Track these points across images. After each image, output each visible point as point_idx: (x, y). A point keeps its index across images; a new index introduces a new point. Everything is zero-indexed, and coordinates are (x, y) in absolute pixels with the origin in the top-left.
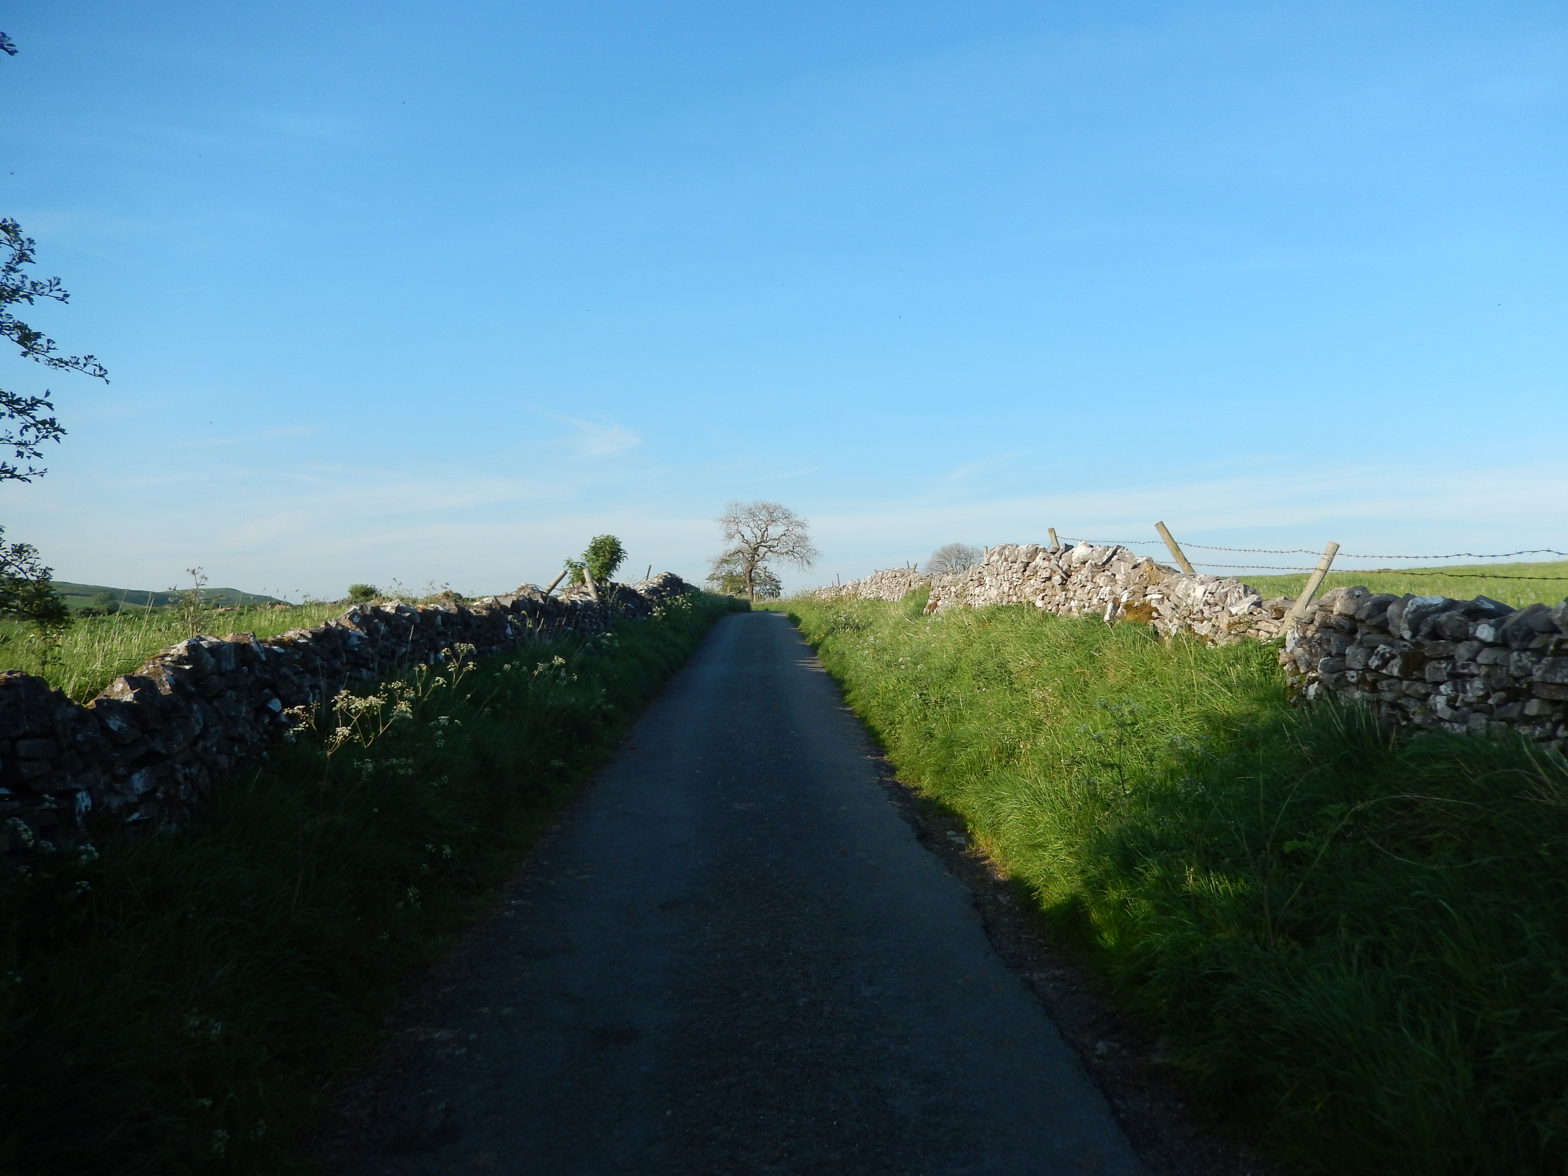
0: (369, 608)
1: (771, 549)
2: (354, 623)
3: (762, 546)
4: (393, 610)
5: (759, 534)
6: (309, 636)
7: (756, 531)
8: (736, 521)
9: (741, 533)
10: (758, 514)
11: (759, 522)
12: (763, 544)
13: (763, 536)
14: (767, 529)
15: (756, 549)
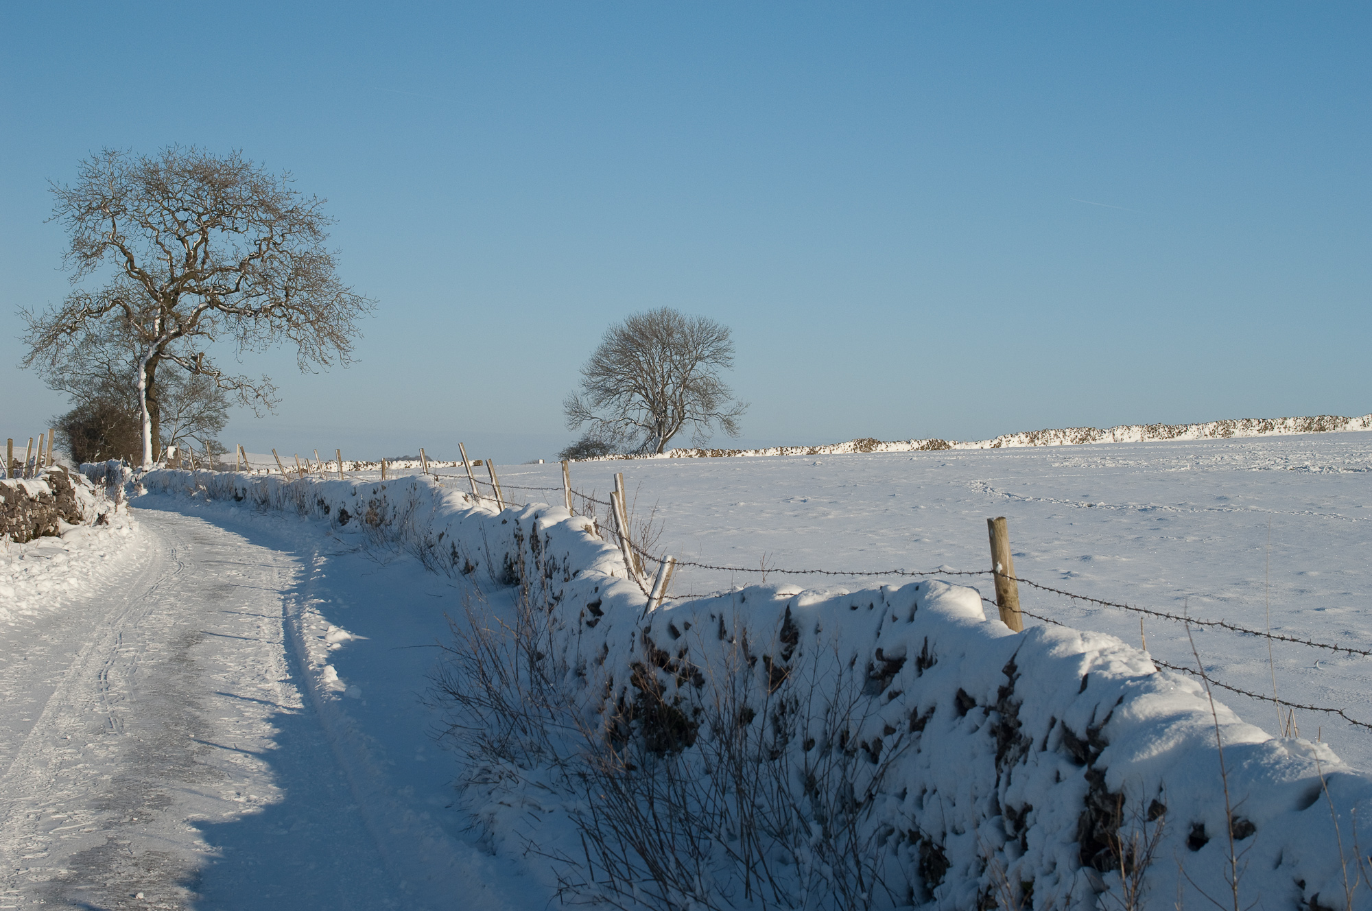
1: (221, 299)
3: (191, 290)
5: (180, 251)
7: (171, 242)
8: (110, 206)
9: (122, 248)
10: (178, 187)
11: (181, 216)
12: (192, 283)
13: (190, 258)
14: (205, 240)
15: (171, 299)
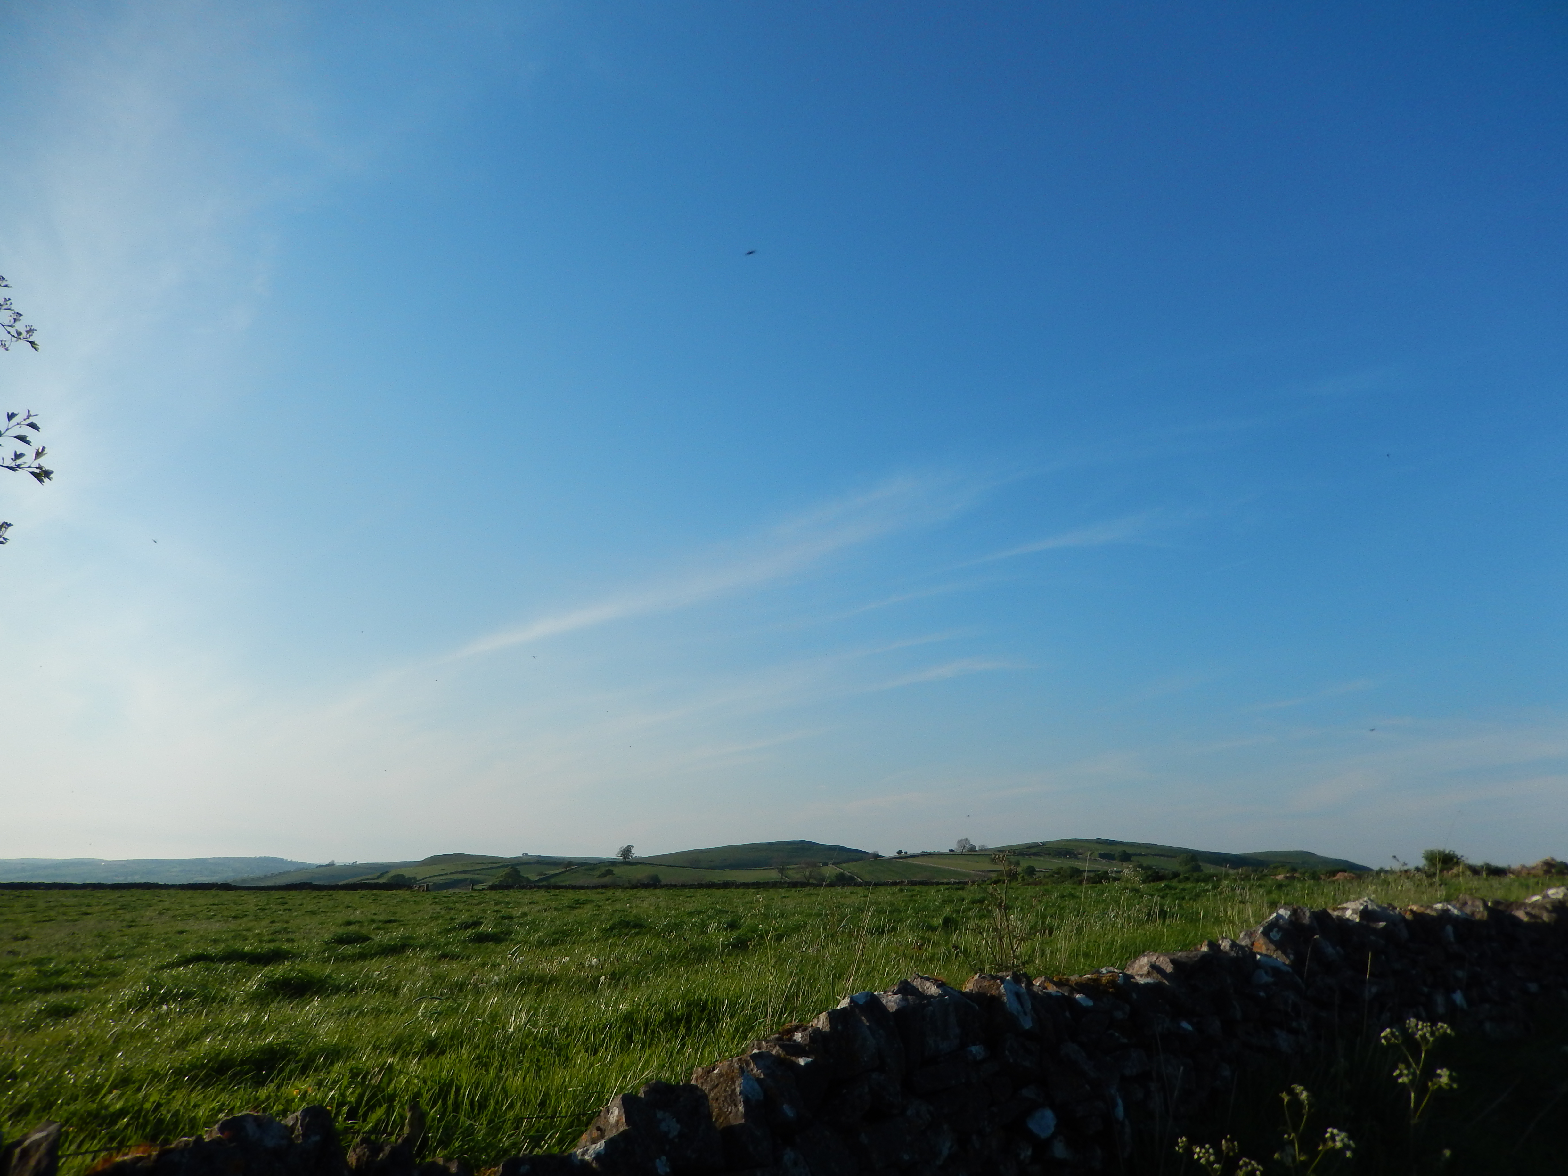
0: (1308, 914)
2: (1271, 941)
4: (1355, 916)
6: (1169, 968)
